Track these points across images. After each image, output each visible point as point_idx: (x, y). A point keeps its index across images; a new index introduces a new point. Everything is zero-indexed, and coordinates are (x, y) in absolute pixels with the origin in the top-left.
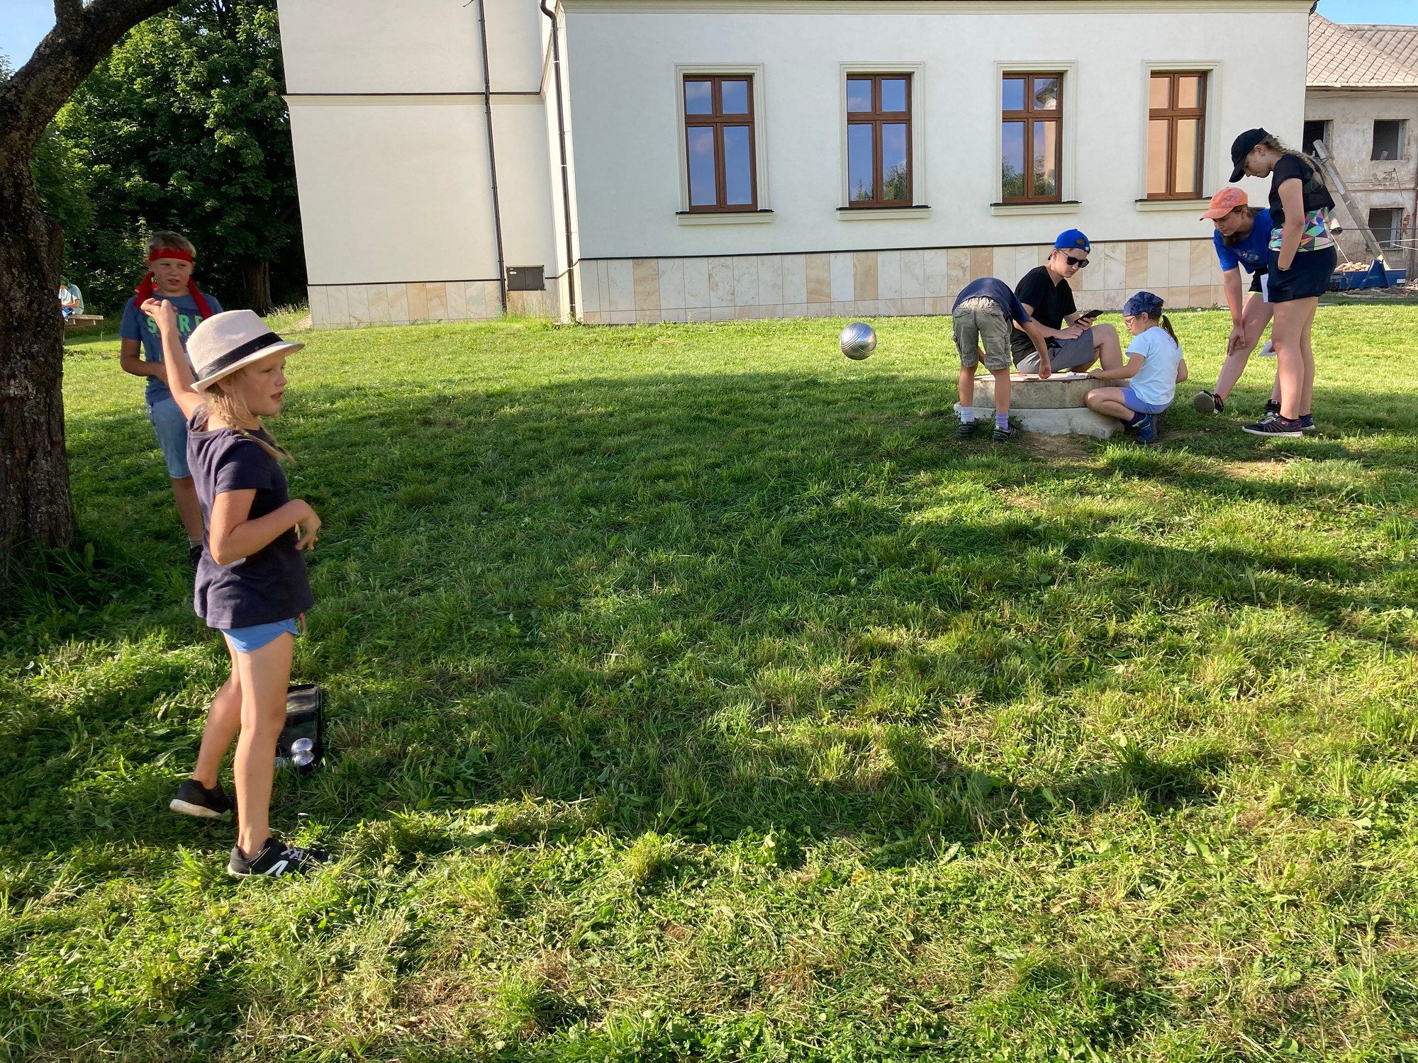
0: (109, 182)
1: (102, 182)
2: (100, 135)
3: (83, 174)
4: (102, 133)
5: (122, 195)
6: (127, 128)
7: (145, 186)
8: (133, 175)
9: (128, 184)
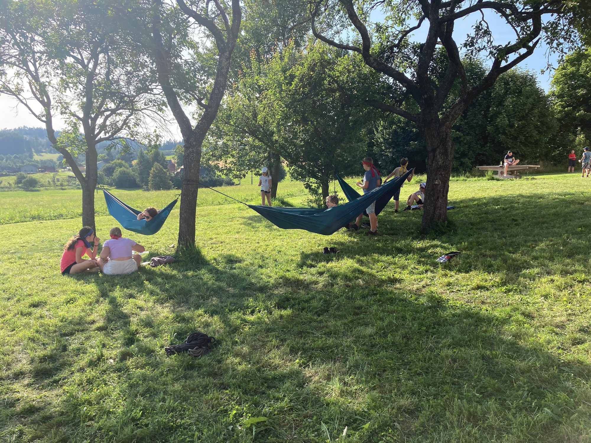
0: (571, 114)
1: (567, 114)
2: (570, 96)
3: (560, 112)
4: (571, 95)
5: (575, 118)
6: (581, 92)
7: (584, 114)
8: (580, 110)
9: (577, 114)
